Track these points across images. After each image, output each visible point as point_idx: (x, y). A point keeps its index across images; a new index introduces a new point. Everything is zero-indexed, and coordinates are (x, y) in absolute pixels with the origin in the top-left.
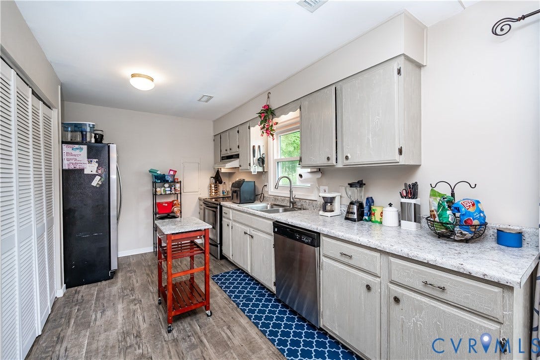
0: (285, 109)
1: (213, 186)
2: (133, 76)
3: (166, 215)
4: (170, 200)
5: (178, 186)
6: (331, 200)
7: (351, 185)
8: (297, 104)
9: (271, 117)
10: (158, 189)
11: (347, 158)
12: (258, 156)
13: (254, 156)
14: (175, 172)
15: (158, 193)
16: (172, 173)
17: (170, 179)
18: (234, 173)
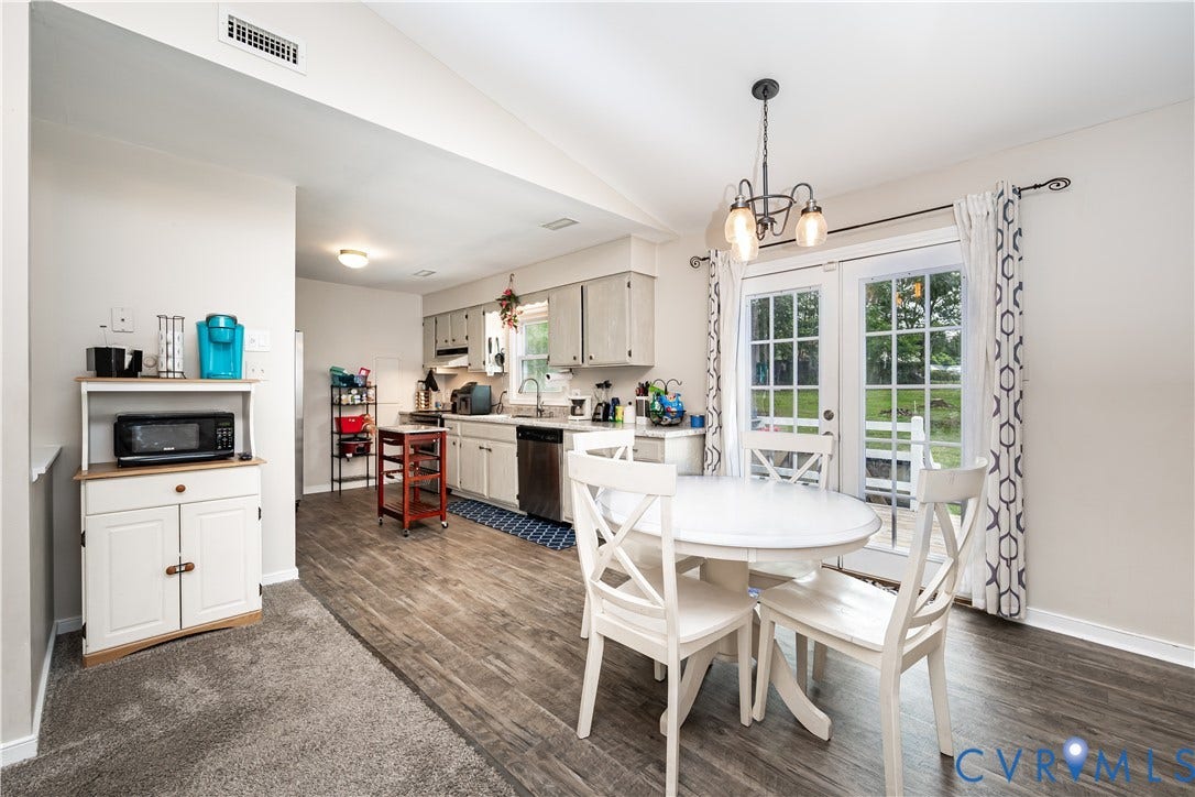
0: (532, 297)
1: (423, 394)
2: (342, 252)
3: (352, 436)
4: (358, 413)
5: (371, 392)
6: (579, 403)
7: (599, 386)
8: (546, 294)
9: (514, 305)
10: (343, 397)
11: (591, 358)
12: (495, 351)
13: (490, 352)
14: (369, 371)
15: (344, 403)
16: (363, 373)
17: (360, 382)
18: (455, 375)
